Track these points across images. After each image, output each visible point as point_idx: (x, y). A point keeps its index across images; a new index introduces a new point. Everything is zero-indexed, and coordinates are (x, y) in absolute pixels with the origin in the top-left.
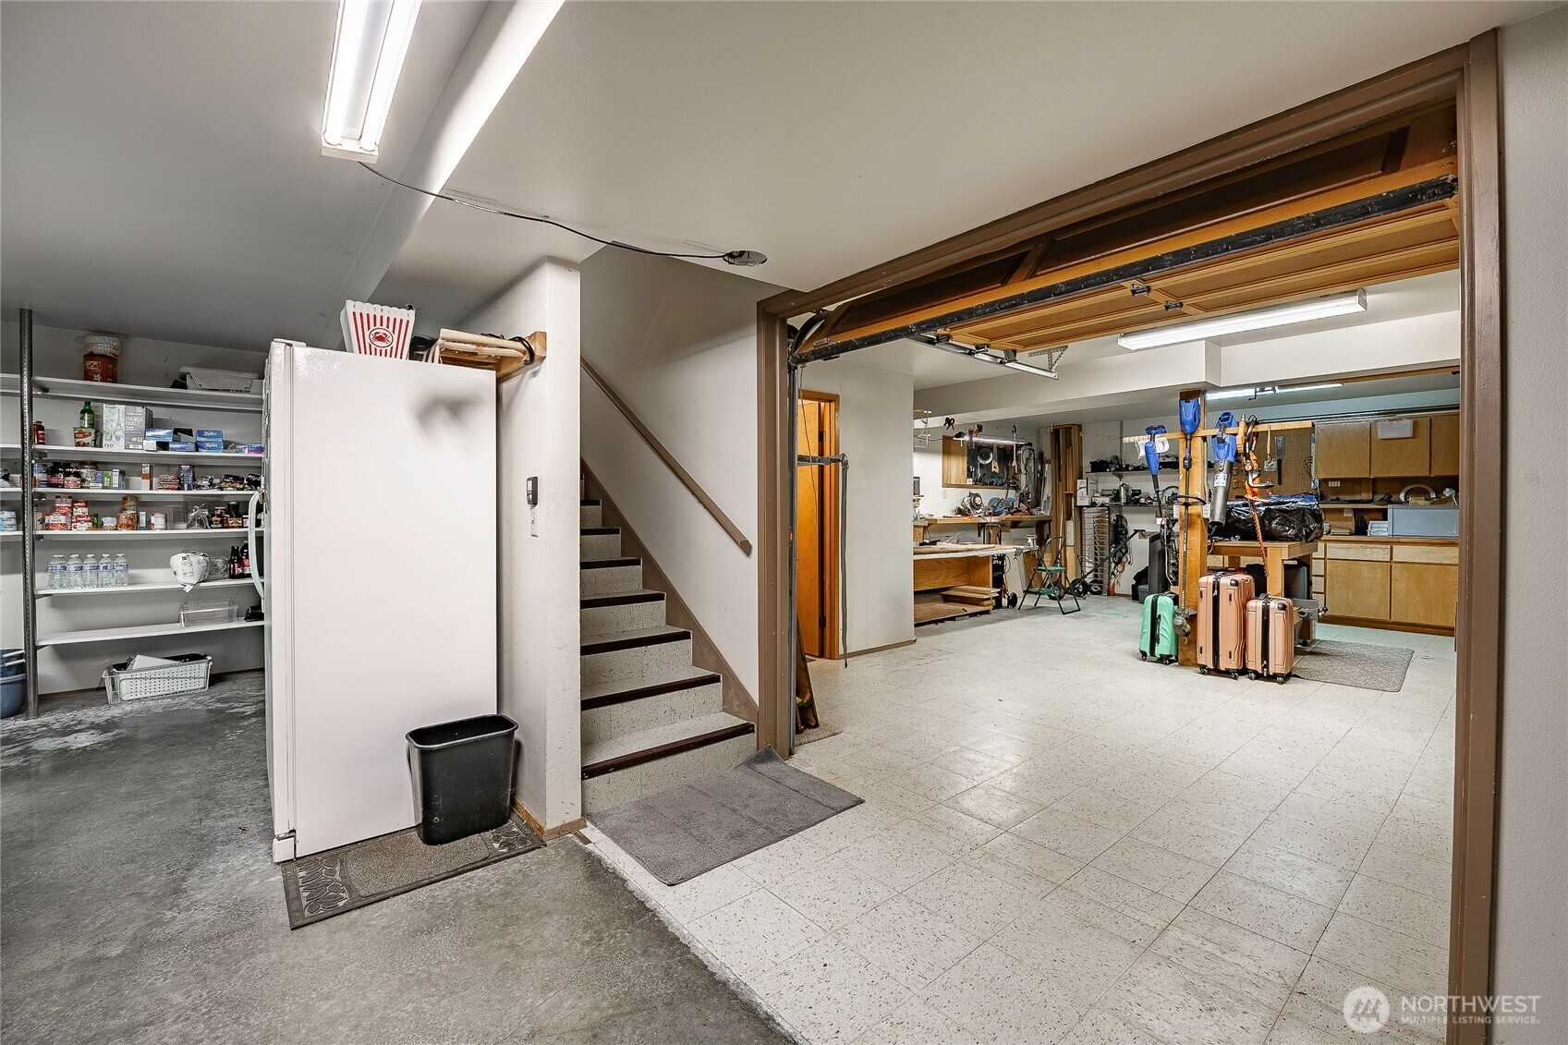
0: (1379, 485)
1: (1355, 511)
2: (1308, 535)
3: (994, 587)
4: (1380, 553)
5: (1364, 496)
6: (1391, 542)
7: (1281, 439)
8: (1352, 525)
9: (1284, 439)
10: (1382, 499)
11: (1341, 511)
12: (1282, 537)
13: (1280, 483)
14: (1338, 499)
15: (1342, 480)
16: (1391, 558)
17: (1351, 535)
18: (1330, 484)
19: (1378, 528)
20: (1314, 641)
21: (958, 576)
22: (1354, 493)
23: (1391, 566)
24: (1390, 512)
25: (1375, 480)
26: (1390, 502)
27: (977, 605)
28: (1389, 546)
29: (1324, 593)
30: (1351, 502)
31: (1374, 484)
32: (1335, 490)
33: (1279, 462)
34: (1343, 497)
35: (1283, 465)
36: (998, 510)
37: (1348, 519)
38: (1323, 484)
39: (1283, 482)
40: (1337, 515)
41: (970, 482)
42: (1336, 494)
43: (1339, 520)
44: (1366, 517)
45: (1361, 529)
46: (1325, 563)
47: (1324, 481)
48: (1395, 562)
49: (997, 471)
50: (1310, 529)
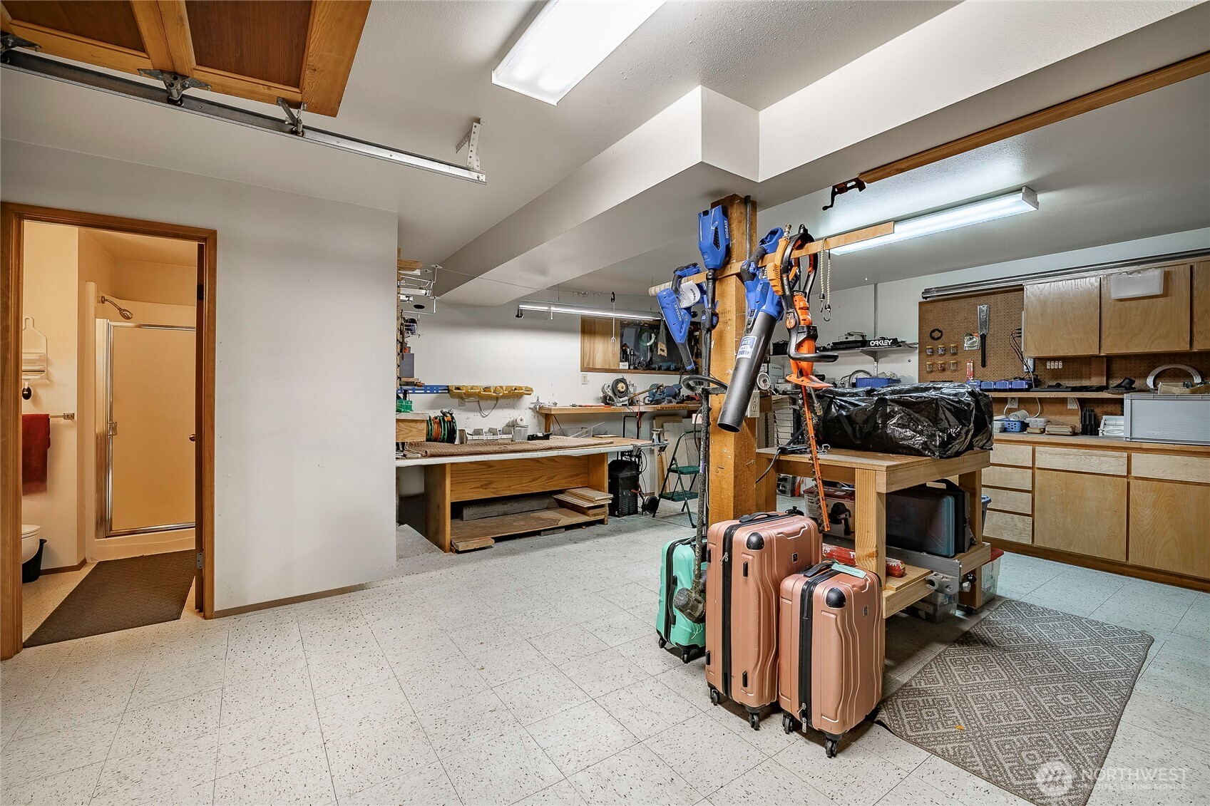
0: (1116, 366)
1: (1082, 402)
2: (944, 445)
3: (609, 492)
4: (1112, 463)
5: (1096, 381)
6: (1129, 448)
7: (985, 309)
8: (1076, 421)
9: (989, 308)
10: (1119, 386)
11: (1064, 401)
12: (903, 447)
13: (984, 365)
14: (1059, 385)
15: (1064, 359)
16: (1129, 471)
17: (1074, 434)
18: (1051, 365)
19: (1114, 427)
20: (992, 600)
21: (571, 477)
22: (1081, 377)
23: (1128, 483)
24: (1127, 403)
25: (1110, 359)
26: (1130, 388)
27: (584, 513)
28: (1125, 454)
29: (1032, 515)
30: (1074, 389)
31: (1109, 363)
32: (1056, 374)
33: (983, 337)
34: (1066, 383)
35: (988, 341)
36: (657, 397)
37: (1072, 412)
38: (1040, 366)
39: (988, 363)
40: (1058, 407)
41: (624, 365)
42: (1056, 379)
43: (1061, 414)
44: (1098, 410)
45: (1091, 427)
46: (1033, 475)
47: (1040, 361)
48: (1136, 478)
49: (665, 354)
50: (950, 435)
